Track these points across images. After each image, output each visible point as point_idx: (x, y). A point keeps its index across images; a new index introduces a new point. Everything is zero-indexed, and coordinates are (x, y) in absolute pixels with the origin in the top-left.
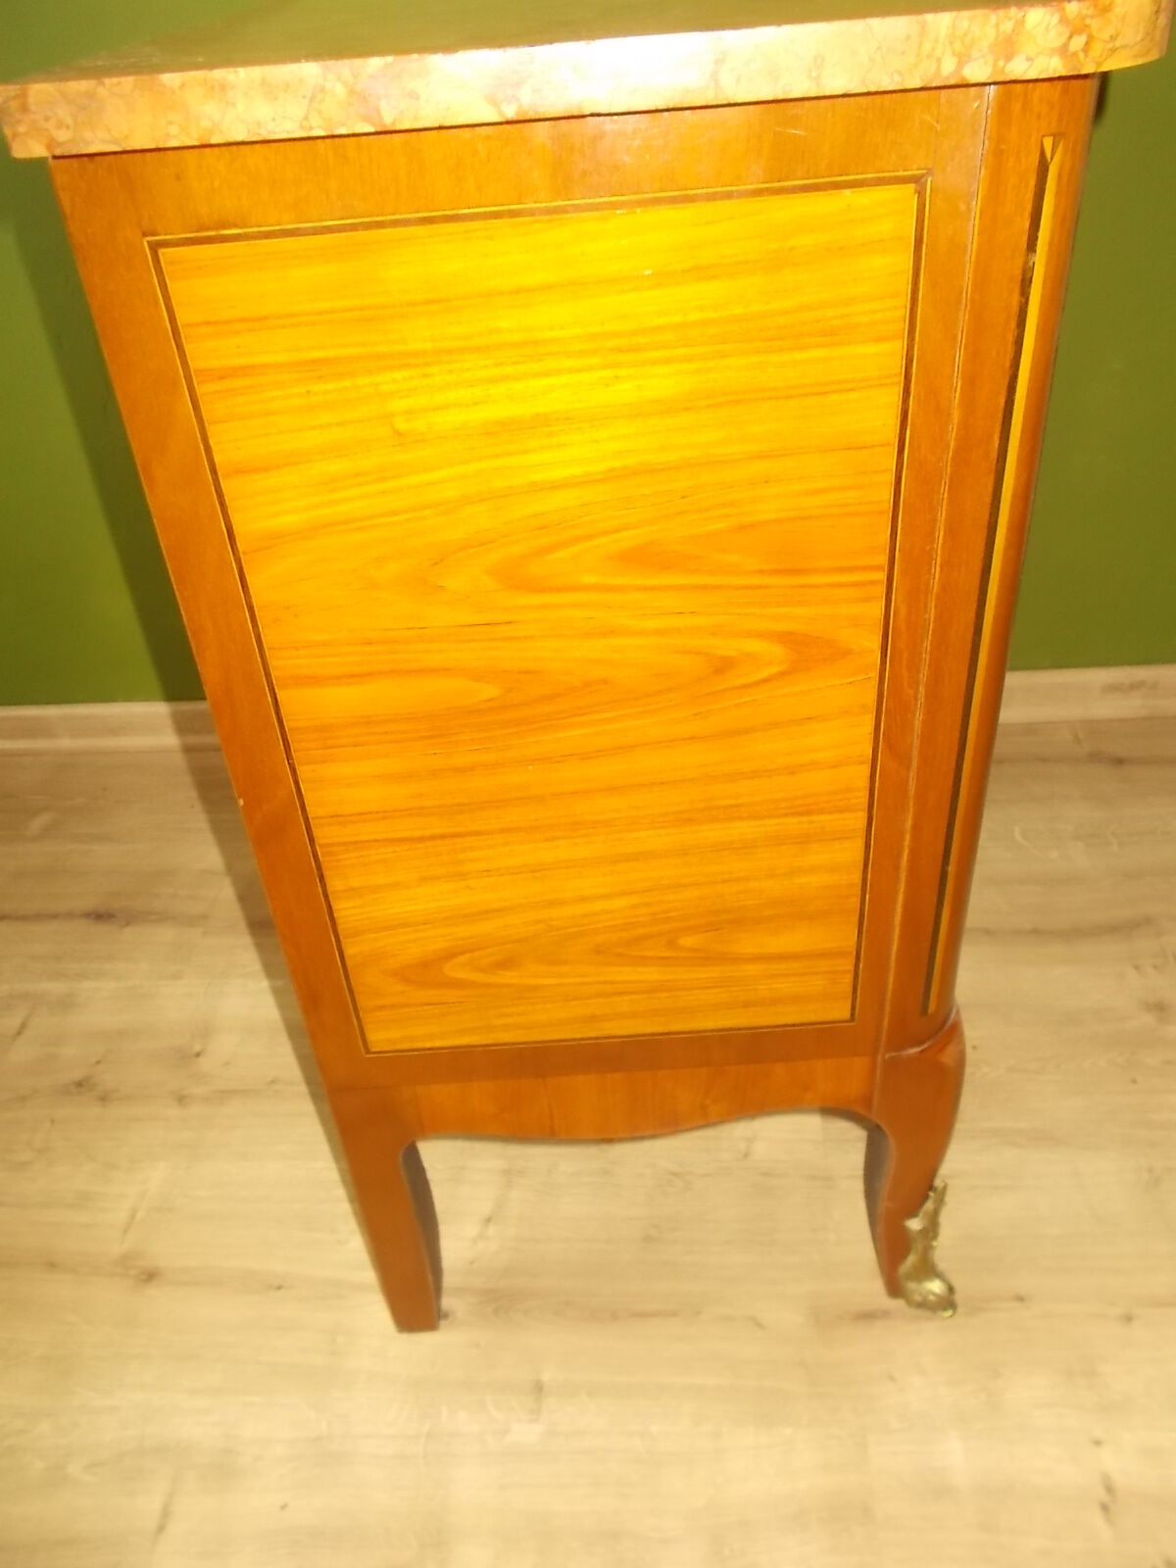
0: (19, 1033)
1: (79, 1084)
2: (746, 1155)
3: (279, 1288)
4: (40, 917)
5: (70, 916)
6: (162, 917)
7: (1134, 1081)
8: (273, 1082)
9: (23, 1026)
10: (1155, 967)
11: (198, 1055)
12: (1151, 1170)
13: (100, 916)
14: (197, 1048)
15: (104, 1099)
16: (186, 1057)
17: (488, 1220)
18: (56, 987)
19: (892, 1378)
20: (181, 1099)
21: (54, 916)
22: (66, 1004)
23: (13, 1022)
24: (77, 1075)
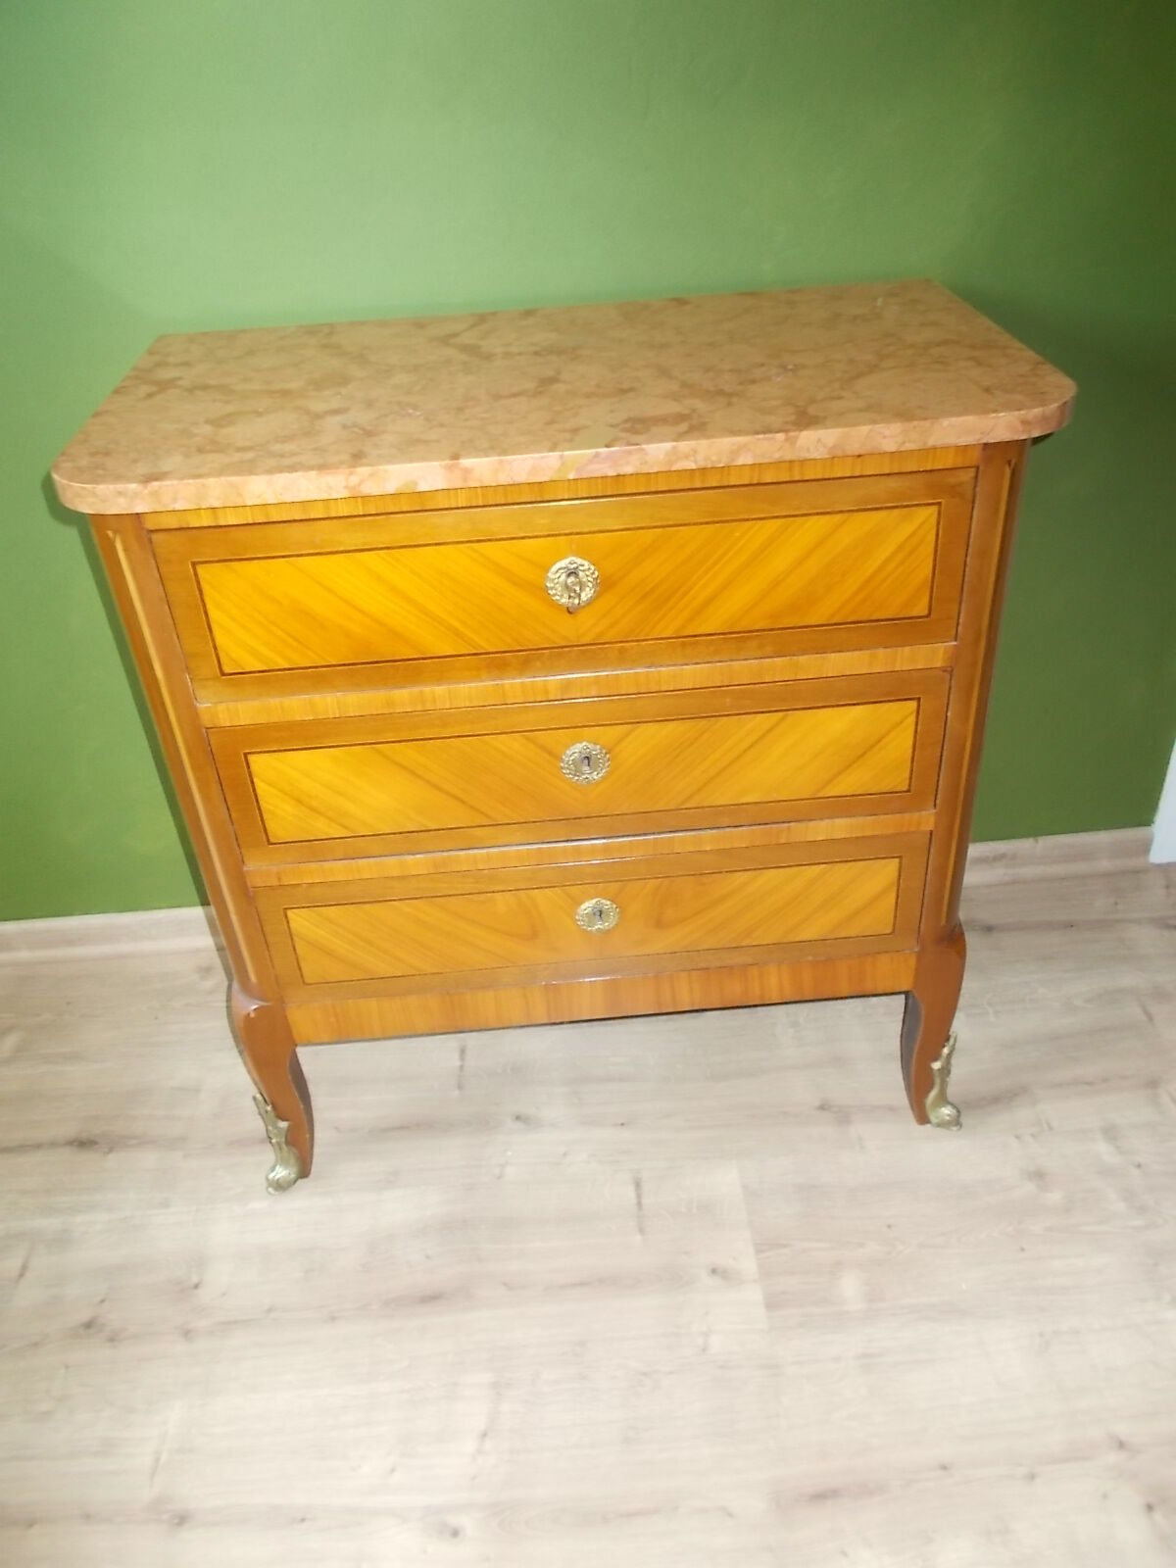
0: (21, 1275)
1: (88, 1325)
2: (704, 1350)
3: (303, 1520)
4: (22, 1148)
5: (53, 1144)
6: (143, 1142)
7: (1023, 1250)
8: (270, 1310)
9: (24, 1268)
10: (1033, 1135)
11: (196, 1286)
12: (1041, 1335)
13: (84, 1144)
14: (195, 1279)
15: (112, 1339)
16: (186, 1290)
17: (484, 1435)
18: (52, 1224)
19: (844, 1554)
20: (187, 1334)
21: (39, 1146)
22: (62, 1241)
23: (14, 1263)
24: (85, 1316)
